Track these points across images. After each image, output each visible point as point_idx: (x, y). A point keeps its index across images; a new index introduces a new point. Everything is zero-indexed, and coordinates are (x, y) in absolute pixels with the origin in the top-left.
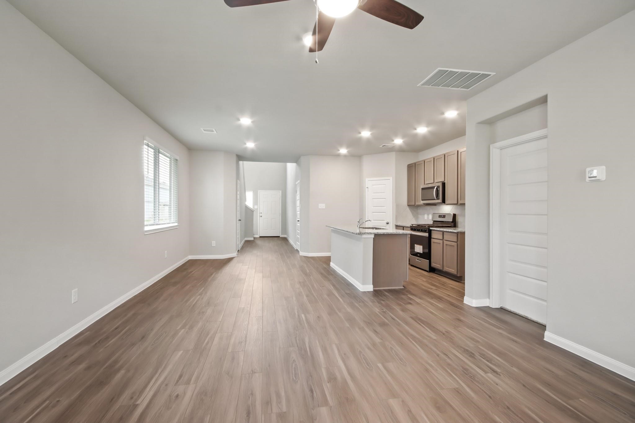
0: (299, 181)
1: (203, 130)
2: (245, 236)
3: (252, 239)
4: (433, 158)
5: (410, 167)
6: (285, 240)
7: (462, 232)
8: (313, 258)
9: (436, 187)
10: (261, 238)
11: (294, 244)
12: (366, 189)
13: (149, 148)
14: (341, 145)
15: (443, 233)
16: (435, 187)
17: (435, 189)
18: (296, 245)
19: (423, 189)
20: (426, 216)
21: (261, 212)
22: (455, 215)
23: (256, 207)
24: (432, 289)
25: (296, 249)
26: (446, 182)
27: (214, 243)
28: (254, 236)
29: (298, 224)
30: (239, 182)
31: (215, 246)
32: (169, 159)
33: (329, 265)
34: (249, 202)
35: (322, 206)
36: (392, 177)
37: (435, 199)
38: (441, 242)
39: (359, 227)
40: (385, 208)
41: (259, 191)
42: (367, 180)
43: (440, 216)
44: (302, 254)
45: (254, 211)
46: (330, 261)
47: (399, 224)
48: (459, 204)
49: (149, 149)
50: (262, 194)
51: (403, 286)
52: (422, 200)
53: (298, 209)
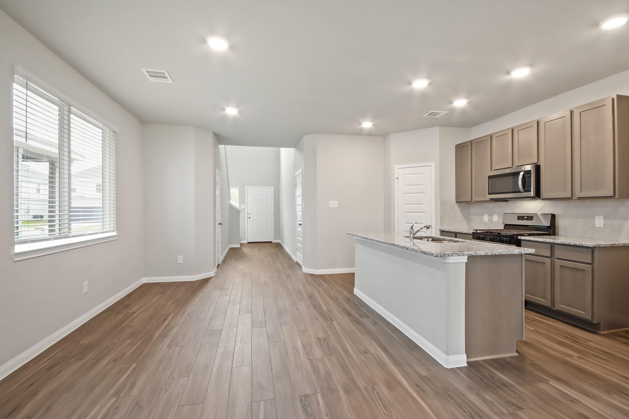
0: (300, 171)
1: (147, 74)
2: (230, 243)
3: (239, 246)
4: (511, 130)
5: (460, 148)
6: (279, 246)
7: (601, 246)
8: (321, 276)
9: (522, 173)
10: (250, 244)
11: (291, 254)
12: (396, 180)
13: (28, 91)
14: (364, 116)
15: (551, 246)
16: (520, 172)
17: (520, 177)
18: (295, 256)
19: (490, 177)
20: (486, 218)
21: (250, 213)
22: (553, 217)
23: (243, 206)
24: (571, 356)
25: (296, 261)
26: (542, 164)
27: (180, 259)
28: (241, 241)
29: (298, 229)
30: (219, 173)
31: (182, 262)
32: (101, 131)
33: (352, 291)
34: (235, 202)
35: (334, 204)
36: (434, 163)
37: (520, 192)
38: (548, 261)
39: (413, 237)
40: (424, 206)
41: (246, 187)
42: (396, 167)
43: (520, 218)
44: (305, 270)
45: (241, 211)
46: (353, 286)
47: (446, 228)
48: (576, 199)
49: (29, 93)
50: (250, 190)
51: (517, 352)
52: (489, 194)
53: (299, 208)
